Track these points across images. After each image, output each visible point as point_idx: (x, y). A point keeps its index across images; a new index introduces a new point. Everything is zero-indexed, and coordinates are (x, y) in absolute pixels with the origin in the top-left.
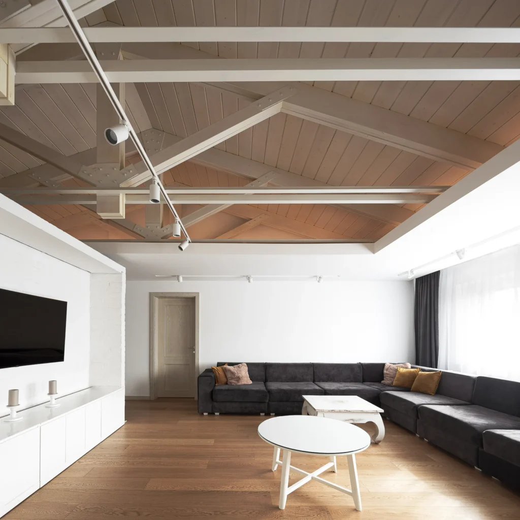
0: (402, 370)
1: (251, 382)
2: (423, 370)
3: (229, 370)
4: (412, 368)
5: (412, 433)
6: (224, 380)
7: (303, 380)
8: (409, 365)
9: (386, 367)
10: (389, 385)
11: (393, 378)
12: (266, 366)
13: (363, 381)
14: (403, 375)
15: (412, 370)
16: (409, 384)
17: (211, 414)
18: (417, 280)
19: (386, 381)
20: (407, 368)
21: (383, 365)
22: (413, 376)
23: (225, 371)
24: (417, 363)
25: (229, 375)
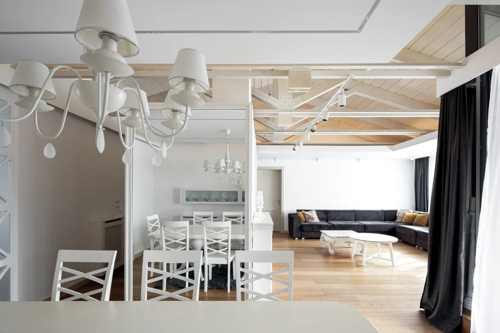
0: (408, 214)
1: (319, 221)
2: (420, 214)
3: (307, 214)
4: (413, 212)
5: (414, 246)
6: (304, 220)
7: (349, 220)
8: (412, 211)
9: (398, 212)
10: (400, 222)
11: (403, 218)
12: (326, 212)
13: (385, 221)
14: (408, 217)
15: (414, 214)
16: (411, 221)
17: (300, 238)
18: (416, 160)
19: (398, 220)
20: (410, 212)
21: (396, 211)
22: (414, 217)
23: (304, 214)
24: (416, 210)
25: (307, 217)
